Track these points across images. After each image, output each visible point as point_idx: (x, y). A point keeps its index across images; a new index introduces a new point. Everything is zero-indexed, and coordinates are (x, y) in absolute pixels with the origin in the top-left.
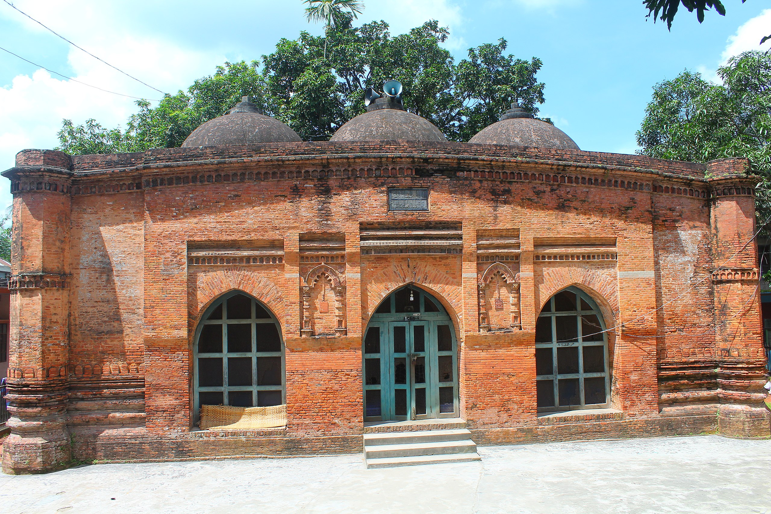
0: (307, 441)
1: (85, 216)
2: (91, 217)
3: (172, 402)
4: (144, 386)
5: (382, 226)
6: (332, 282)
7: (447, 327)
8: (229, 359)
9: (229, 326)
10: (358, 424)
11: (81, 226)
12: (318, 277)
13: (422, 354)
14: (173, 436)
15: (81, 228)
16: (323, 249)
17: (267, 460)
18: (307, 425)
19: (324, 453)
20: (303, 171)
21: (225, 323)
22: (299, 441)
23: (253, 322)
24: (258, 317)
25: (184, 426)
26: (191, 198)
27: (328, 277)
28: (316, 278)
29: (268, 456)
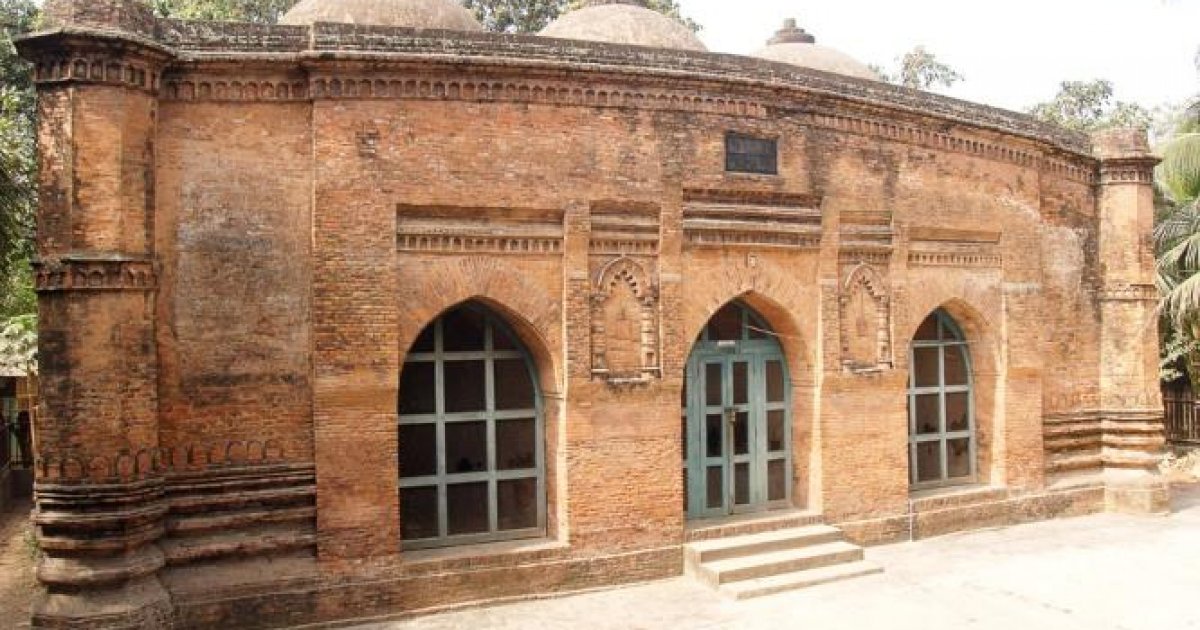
0: (601, 563)
1: (187, 143)
2: (201, 147)
3: (368, 510)
4: (313, 481)
5: (713, 195)
6: (637, 287)
7: (778, 363)
8: (448, 425)
9: (448, 365)
10: (677, 527)
11: (179, 164)
12: (617, 277)
13: (743, 408)
14: (371, 575)
15: (180, 168)
16: (624, 229)
17: (538, 602)
18: (599, 534)
19: (627, 581)
20: (597, 91)
21: (439, 358)
22: (587, 566)
23: (488, 358)
24: (497, 347)
25: (391, 553)
26: (405, 124)
27: (631, 278)
28: (613, 279)
29: (539, 595)
